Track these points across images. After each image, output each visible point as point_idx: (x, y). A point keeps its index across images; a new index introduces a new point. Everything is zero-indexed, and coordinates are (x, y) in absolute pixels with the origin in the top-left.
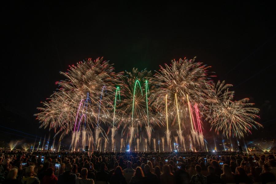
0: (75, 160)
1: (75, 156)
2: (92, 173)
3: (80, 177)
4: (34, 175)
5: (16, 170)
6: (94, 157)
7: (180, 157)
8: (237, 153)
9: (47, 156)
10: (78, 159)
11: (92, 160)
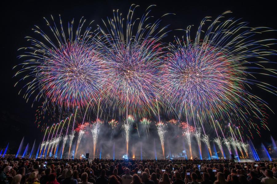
0: (76, 167)
2: (92, 178)
6: (94, 164)
7: (176, 164)
8: (229, 161)
9: (50, 162)
10: (79, 166)
11: (92, 167)
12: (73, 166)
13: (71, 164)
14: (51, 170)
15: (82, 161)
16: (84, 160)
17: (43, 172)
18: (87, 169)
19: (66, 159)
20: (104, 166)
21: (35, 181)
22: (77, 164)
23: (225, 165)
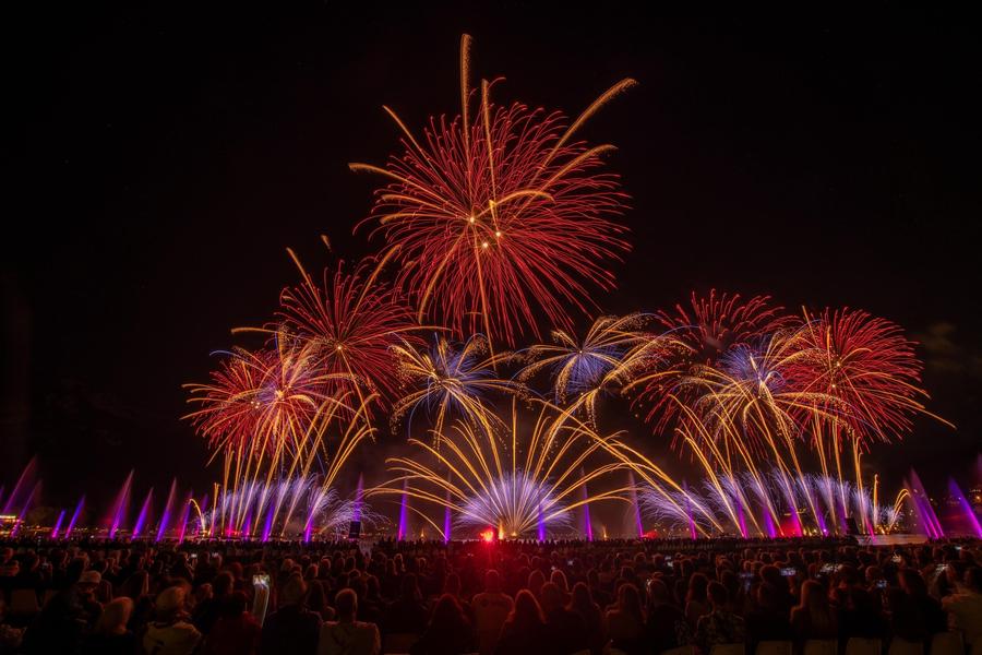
0: (317, 567)
1: (318, 554)
4: (184, 618)
5: (128, 604)
6: (379, 559)
8: (840, 542)
10: (326, 563)
11: (372, 568)
12: (305, 563)
13: (297, 559)
14: (233, 579)
15: (338, 546)
18: (355, 573)
19: (282, 543)
20: (412, 566)
21: (178, 620)
22: (320, 557)
23: (824, 553)
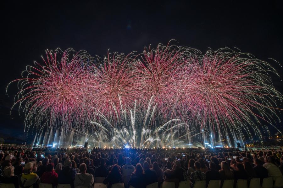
2: (91, 169)
3: (80, 173)
6: (93, 154)
7: (179, 153)
8: (235, 150)
9: (47, 152)
10: (77, 155)
11: (91, 157)
12: (70, 155)
14: (48, 160)
15: (81, 150)
16: (82, 150)
17: (40, 161)
18: (86, 158)
19: (64, 149)
20: (103, 156)
22: (75, 153)
